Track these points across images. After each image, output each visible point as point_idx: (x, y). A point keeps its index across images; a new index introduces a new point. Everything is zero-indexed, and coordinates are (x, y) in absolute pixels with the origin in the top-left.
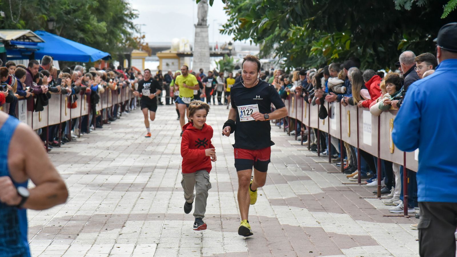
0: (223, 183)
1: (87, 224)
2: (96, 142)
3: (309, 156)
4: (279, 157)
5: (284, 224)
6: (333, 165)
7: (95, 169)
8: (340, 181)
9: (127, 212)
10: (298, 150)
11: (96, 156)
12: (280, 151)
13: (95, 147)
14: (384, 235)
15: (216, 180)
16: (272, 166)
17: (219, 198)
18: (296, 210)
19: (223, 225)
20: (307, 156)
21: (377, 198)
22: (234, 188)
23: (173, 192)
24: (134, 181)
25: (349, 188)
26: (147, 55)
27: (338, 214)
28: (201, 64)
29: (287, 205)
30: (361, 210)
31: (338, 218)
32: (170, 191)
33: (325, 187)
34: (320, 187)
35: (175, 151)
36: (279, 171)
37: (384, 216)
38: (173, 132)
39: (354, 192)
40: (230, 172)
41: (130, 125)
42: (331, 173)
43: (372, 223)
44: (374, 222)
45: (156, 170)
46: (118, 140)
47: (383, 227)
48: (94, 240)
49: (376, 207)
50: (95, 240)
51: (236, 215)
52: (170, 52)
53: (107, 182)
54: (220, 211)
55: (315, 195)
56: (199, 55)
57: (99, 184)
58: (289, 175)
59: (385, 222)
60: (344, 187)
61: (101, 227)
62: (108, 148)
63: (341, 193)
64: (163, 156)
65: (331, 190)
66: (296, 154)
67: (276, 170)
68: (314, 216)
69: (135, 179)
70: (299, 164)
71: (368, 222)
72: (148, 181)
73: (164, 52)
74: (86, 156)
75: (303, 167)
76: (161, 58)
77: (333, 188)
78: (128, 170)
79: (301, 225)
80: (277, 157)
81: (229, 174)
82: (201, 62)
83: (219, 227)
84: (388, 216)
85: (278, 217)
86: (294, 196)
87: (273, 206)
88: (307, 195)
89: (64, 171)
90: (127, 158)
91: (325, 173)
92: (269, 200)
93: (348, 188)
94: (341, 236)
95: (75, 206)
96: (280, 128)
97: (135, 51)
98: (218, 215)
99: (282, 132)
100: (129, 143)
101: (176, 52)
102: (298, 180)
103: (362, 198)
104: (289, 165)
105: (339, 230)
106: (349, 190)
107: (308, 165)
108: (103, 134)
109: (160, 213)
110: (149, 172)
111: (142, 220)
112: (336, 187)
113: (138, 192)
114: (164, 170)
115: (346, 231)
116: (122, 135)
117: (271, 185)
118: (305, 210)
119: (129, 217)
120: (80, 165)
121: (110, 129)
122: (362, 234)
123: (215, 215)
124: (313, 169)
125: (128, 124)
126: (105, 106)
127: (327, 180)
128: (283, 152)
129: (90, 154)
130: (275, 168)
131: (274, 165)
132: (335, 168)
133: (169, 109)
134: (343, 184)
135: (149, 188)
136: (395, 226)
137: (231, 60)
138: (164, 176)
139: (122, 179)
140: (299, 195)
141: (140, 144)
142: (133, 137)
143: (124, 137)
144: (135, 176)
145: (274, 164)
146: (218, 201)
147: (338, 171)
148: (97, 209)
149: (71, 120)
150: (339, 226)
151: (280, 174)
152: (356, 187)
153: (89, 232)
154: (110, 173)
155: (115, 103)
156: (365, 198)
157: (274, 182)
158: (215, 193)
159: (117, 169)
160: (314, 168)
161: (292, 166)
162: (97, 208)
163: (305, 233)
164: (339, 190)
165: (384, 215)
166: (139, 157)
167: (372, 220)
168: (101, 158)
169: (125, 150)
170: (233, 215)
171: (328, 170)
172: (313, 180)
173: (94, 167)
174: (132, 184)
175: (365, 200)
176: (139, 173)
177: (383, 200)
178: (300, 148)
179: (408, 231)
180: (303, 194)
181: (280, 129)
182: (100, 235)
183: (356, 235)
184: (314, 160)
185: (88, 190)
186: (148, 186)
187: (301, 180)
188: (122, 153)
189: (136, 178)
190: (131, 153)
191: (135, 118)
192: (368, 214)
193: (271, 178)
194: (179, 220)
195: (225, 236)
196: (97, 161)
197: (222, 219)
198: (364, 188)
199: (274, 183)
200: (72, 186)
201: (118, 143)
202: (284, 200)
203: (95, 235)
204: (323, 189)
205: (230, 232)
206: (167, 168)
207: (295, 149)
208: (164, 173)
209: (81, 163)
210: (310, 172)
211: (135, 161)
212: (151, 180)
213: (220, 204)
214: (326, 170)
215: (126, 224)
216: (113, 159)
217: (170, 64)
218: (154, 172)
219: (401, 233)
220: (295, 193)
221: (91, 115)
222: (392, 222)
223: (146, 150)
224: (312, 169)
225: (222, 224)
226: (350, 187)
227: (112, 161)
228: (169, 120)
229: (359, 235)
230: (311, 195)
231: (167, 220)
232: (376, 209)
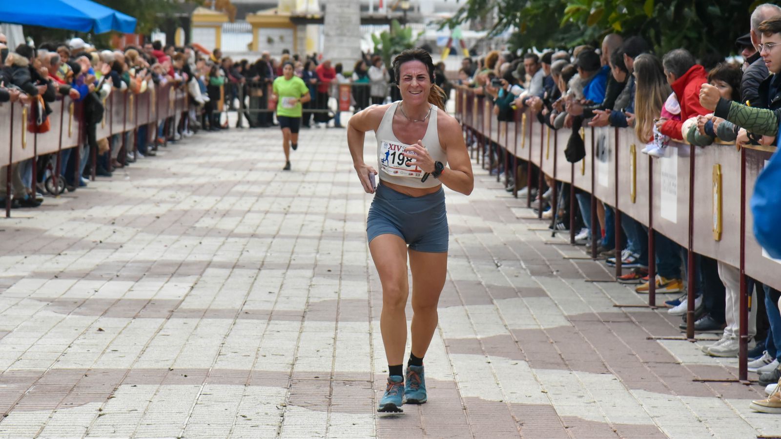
0: (351, 301)
1: (31, 390)
2: (91, 208)
3: (551, 244)
4: (485, 246)
5: (470, 395)
6: (600, 264)
7: (74, 268)
8: (610, 299)
9: (124, 365)
10: (530, 230)
11: (83, 238)
12: (490, 231)
13: (84, 218)
14: (689, 424)
15: (337, 294)
16: (466, 264)
17: (336, 335)
18: (501, 365)
19: (333, 397)
20: (546, 244)
21: (686, 340)
22: (373, 312)
23: (237, 321)
24: (155, 295)
25: (627, 317)
26: (226, 19)
27: (594, 375)
28: (341, 41)
29: (483, 353)
30: (646, 366)
31: (591, 383)
32: (231, 318)
33: (574, 313)
34: (563, 314)
35: (260, 229)
36: (479, 276)
37: (694, 381)
38: (263, 187)
39: (636, 325)
40: (371, 278)
41: (173, 170)
42: (592, 281)
43: (666, 396)
44: (671, 394)
45: (210, 271)
46: (139, 204)
47: (688, 406)
48: (38, 429)
49: (680, 361)
50: (42, 429)
51: (365, 374)
52: (276, 12)
53: (97, 296)
54: (333, 364)
55: (549, 330)
56: (338, 20)
57: (76, 300)
58: (500, 285)
59: (696, 396)
60: (617, 315)
61: (61, 398)
62: (114, 219)
63: (608, 326)
64: (231, 240)
65: (589, 320)
66: (523, 239)
67: (475, 273)
68: (539, 379)
69: (160, 289)
70: (525, 261)
71: (656, 395)
72: (187, 295)
73: (261, 13)
74: (61, 238)
75: (535, 267)
76: (257, 26)
77: (592, 314)
78: (147, 271)
79: (507, 399)
80: (482, 244)
81: (368, 282)
82: (342, 35)
83: (323, 401)
84: (705, 381)
85: (458, 379)
86: (503, 332)
87: (451, 356)
88: (531, 330)
89: (6, 270)
90: (149, 244)
91: (580, 282)
92: (446, 342)
93: (626, 315)
94: (591, 425)
95: (12, 350)
96: (498, 180)
97: (200, 11)
98: (327, 374)
99: (502, 189)
100: (163, 209)
101: (288, 14)
102: (518, 296)
103: (652, 339)
104: (504, 263)
105: (589, 411)
106: (627, 319)
107: (546, 264)
108: (110, 189)
109: (198, 367)
110: (192, 275)
111: (155, 383)
112: (599, 314)
113: (158, 320)
114: (226, 272)
115: (604, 414)
116: (150, 193)
117: (457, 308)
118: (523, 365)
119: (127, 377)
120: (43, 258)
121: (128, 178)
122: (639, 422)
123: (319, 373)
124: (555, 273)
125: (169, 169)
126: (118, 129)
127: (582, 299)
128: (495, 234)
129: (70, 235)
130: (473, 270)
131: (472, 263)
132: (604, 272)
133: (265, 137)
134: (616, 306)
135: (184, 311)
136: (717, 403)
137: (406, 32)
138: (223, 285)
139: (130, 290)
140: (514, 331)
141: (186, 212)
142: (174, 197)
143: (154, 196)
144: (161, 284)
145: (471, 260)
146: (332, 341)
147: (609, 277)
148: (62, 358)
149: (37, 159)
150: (590, 403)
151: (480, 283)
152: (643, 314)
153: (31, 409)
154: (107, 276)
155: (142, 121)
156: (660, 339)
157: (463, 301)
158: (329, 323)
159: (124, 266)
160: (558, 271)
161: (510, 266)
162: (60, 354)
163: (513, 417)
164: (605, 320)
165: (694, 379)
166: (178, 240)
167: (666, 390)
168: (94, 242)
169: (150, 224)
170: (358, 374)
171: (588, 276)
172: (552, 298)
173: (73, 263)
174: (150, 301)
175: (658, 344)
176: (171, 277)
177: (700, 345)
178: (535, 226)
179: (743, 417)
180: (523, 328)
181: (497, 183)
182: (55, 416)
183: (626, 422)
184: (560, 252)
185: (49, 313)
186: (184, 306)
187: (524, 296)
188: (142, 231)
189: (162, 287)
190: (162, 232)
191: (187, 156)
192: (661, 376)
193: (457, 292)
194: (237, 384)
195: (332, 423)
196: (83, 248)
197: (333, 384)
198: (662, 316)
199: (464, 303)
200: (17, 304)
201: (136, 210)
202: (479, 342)
203: (42, 416)
204: (570, 319)
205: (346, 412)
206: (234, 267)
207: (523, 227)
208: (226, 277)
209: (45, 254)
210: (548, 279)
211: (166, 251)
212: (193, 292)
213: (335, 349)
214: (585, 276)
215: (116, 393)
216: (119, 246)
217: (276, 39)
218: (205, 274)
219: (727, 420)
220: (505, 326)
221: (85, 146)
222: (709, 394)
223: (197, 225)
224: (552, 272)
225: (331, 395)
226: (630, 313)
227: (117, 249)
228: (259, 161)
229: (632, 423)
230: (541, 331)
231: (210, 383)
232: (679, 364)
